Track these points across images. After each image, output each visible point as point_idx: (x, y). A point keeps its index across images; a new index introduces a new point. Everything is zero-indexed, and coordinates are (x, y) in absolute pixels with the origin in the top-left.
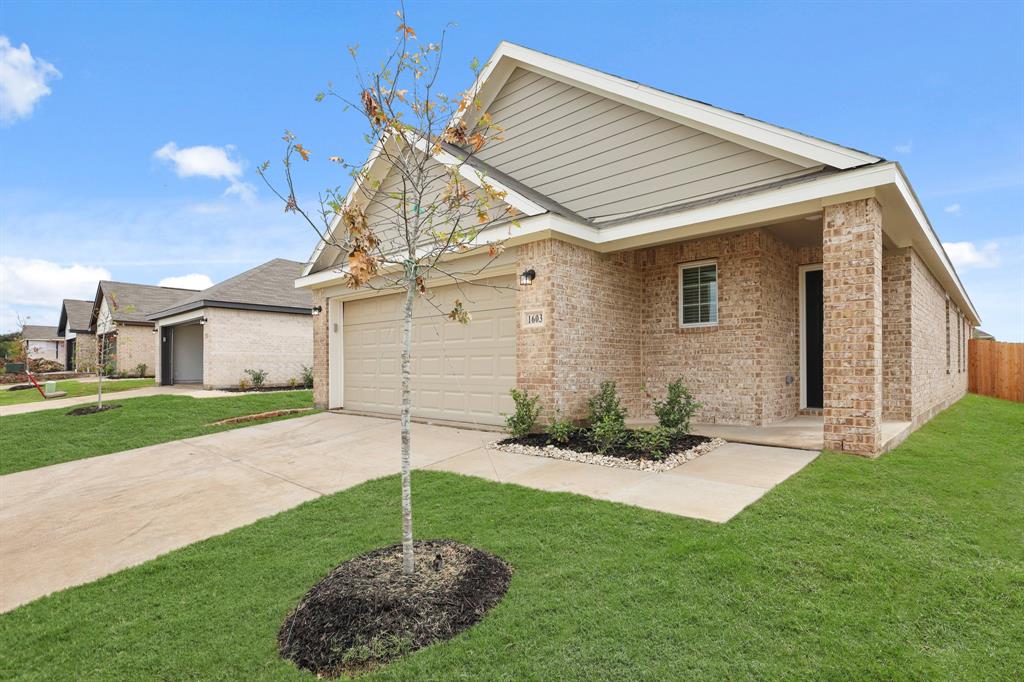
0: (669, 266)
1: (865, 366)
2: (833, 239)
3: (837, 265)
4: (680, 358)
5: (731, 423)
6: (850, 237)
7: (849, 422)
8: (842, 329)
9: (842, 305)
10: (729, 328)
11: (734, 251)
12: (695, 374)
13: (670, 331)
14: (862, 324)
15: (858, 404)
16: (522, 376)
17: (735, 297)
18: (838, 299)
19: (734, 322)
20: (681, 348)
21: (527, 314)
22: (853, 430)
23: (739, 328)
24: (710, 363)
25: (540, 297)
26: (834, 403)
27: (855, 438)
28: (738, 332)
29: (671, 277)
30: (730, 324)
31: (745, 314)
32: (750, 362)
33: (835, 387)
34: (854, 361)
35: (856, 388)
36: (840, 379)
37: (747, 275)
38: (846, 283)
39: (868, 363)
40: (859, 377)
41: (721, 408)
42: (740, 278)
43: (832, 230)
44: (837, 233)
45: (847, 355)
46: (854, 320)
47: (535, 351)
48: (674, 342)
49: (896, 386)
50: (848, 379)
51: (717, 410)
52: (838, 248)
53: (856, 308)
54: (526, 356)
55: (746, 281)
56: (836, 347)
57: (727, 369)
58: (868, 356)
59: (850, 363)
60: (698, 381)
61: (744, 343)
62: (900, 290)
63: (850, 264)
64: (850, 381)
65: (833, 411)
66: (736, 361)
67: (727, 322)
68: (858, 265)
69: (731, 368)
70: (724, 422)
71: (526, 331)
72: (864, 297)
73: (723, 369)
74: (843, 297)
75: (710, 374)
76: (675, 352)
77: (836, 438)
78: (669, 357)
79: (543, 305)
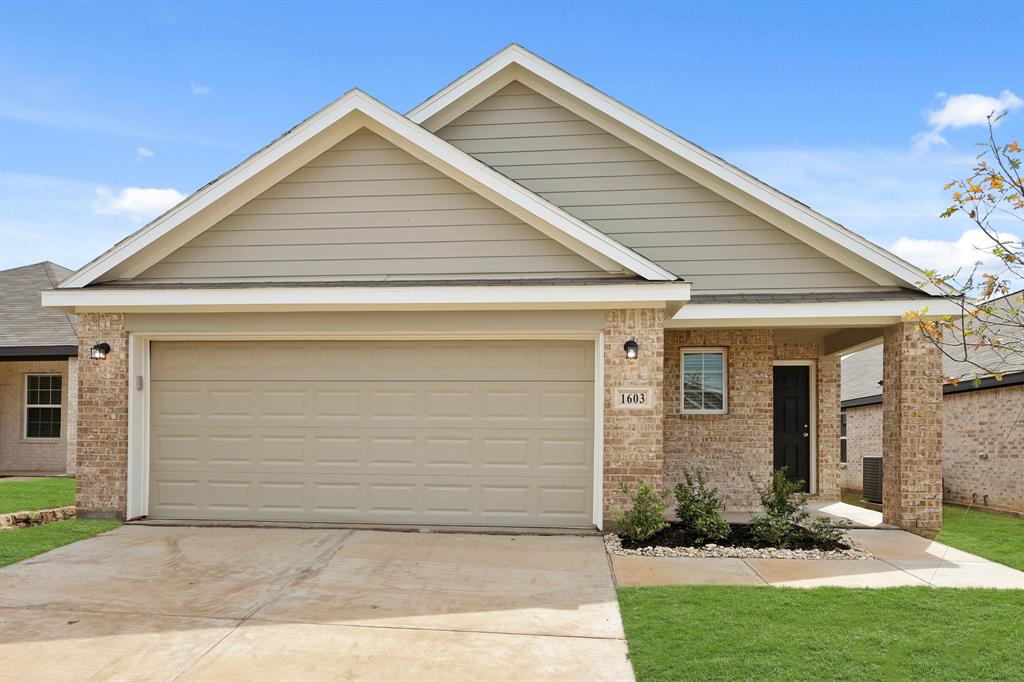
0: (673, 349)
1: (935, 457)
2: (911, 350)
3: (913, 373)
4: (685, 445)
5: (743, 509)
6: (924, 351)
7: (923, 503)
8: (917, 427)
9: (917, 406)
10: (741, 417)
11: (746, 342)
12: (702, 462)
13: (674, 416)
14: (933, 423)
15: (930, 488)
16: (613, 466)
17: (748, 388)
18: (914, 401)
19: (746, 411)
20: (686, 434)
21: (620, 391)
22: (926, 511)
23: (752, 417)
24: (720, 451)
25: (645, 375)
26: (911, 488)
27: (927, 517)
28: (751, 422)
29: (675, 360)
30: (742, 413)
31: (757, 404)
32: (762, 450)
33: (911, 474)
34: (927, 454)
35: (927, 475)
36: (915, 467)
37: (760, 367)
38: (921, 389)
39: (938, 455)
40: (930, 466)
41: (732, 496)
42: (752, 370)
43: (909, 342)
44: (914, 346)
45: (921, 448)
46: (927, 419)
47: (636, 436)
48: (678, 428)
49: (829, 472)
50: (921, 468)
51: (728, 497)
52: (914, 359)
53: (929, 409)
54: (620, 441)
55: (759, 373)
56: (912, 441)
57: (739, 457)
58: (938, 449)
59: (923, 454)
60: (707, 469)
61: (756, 432)
62: (833, 391)
63: (924, 374)
64: (923, 470)
65: (910, 495)
66: (748, 449)
67: (739, 411)
68: (931, 374)
69: (743, 456)
70: (735, 509)
71: (621, 412)
72: (934, 401)
73: (734, 457)
74: (919, 399)
75: (720, 462)
76: (680, 439)
77: (912, 517)
78: (673, 443)
79: (651, 384)
